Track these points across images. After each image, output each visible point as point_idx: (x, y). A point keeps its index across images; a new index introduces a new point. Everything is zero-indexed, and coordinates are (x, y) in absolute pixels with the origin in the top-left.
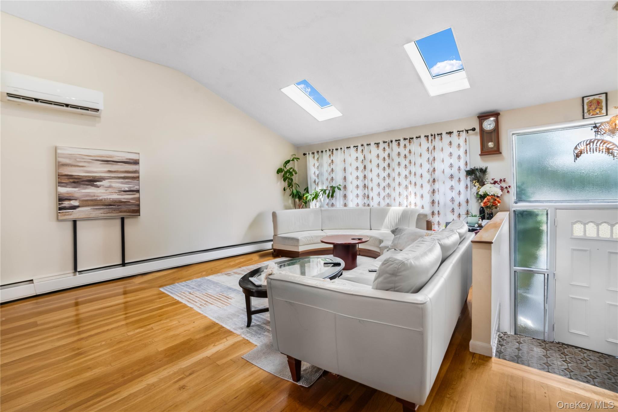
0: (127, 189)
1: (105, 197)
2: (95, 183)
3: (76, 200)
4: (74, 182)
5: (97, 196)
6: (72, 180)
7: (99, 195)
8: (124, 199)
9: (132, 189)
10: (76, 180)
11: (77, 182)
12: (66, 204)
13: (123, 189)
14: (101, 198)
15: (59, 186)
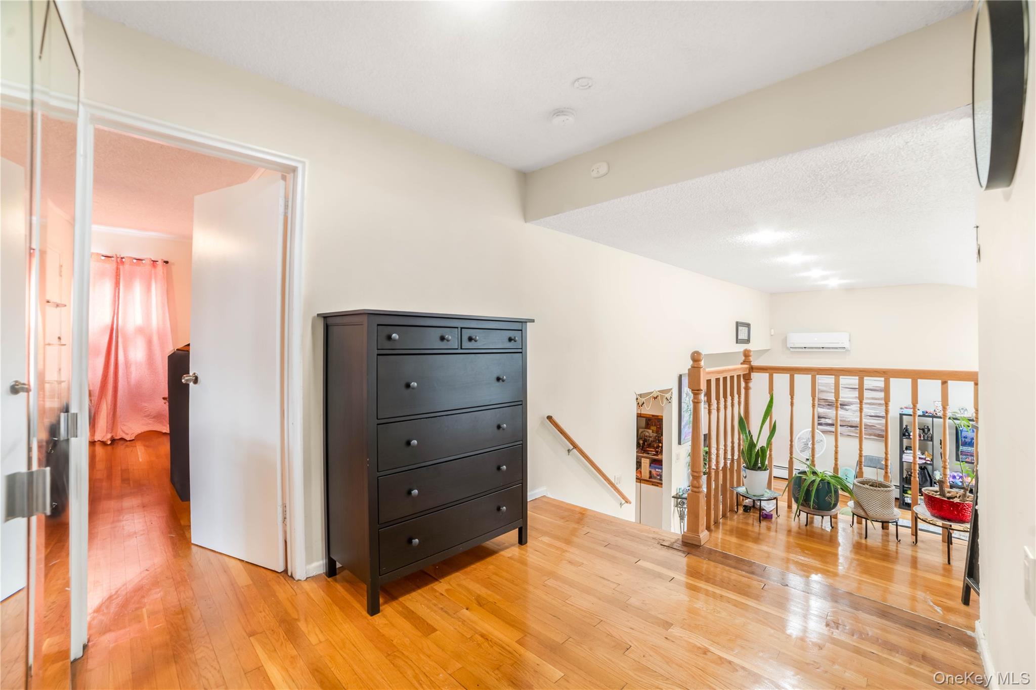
0: (873, 414)
1: (853, 419)
2: (844, 407)
3: (829, 419)
4: (829, 405)
5: (846, 418)
6: (827, 403)
7: (848, 417)
8: (870, 423)
9: (878, 415)
10: (830, 404)
11: (831, 405)
12: (823, 421)
13: (869, 414)
14: (849, 419)
15: (818, 407)
